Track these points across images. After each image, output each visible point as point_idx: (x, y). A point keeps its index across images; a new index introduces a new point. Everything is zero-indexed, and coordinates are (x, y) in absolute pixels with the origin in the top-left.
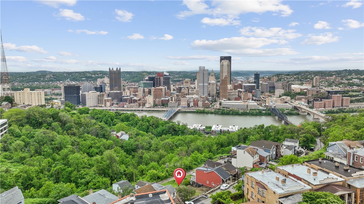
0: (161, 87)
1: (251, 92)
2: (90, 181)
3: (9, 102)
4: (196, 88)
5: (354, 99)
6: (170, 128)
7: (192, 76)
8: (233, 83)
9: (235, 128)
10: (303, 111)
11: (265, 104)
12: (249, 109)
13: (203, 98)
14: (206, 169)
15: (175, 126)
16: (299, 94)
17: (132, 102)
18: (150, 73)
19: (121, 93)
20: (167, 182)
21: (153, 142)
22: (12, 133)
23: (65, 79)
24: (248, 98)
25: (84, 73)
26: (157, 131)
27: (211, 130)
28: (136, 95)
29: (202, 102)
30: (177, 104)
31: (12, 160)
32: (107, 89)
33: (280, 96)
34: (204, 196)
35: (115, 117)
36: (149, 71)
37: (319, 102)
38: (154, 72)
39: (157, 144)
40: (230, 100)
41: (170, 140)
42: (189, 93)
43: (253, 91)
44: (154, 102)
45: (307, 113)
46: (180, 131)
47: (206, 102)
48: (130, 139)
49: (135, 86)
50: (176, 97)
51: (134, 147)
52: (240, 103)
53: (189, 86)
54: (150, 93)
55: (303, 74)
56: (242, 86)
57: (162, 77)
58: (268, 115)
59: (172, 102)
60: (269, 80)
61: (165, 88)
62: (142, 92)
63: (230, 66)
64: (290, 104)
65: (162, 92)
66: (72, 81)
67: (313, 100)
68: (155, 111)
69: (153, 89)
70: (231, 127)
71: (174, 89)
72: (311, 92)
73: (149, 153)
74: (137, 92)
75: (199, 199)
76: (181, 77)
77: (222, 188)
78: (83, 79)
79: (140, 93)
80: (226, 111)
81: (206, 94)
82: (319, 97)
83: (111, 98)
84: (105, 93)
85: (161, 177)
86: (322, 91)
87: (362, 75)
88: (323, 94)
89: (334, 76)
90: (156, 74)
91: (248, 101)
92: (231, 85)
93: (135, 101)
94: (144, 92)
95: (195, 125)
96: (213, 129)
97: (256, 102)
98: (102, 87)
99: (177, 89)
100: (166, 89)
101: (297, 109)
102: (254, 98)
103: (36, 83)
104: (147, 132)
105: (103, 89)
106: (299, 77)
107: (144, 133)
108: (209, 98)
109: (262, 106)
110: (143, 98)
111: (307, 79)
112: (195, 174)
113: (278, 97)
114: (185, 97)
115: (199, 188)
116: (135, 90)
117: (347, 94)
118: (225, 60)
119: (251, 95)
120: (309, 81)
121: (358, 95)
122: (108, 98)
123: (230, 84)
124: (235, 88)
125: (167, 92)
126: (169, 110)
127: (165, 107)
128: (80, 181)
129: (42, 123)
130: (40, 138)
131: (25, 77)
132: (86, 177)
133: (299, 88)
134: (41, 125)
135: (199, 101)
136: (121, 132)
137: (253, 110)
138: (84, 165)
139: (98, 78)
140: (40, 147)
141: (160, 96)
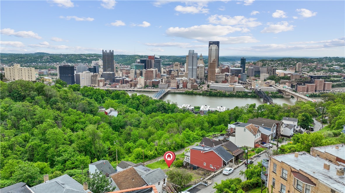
0: (152, 69)
1: (238, 76)
2: (68, 159)
4: (185, 71)
5: (335, 83)
6: (160, 106)
7: (181, 61)
8: (220, 68)
9: (222, 109)
10: (287, 94)
11: (251, 87)
12: (235, 91)
13: (192, 80)
14: (202, 148)
15: (165, 104)
16: (283, 78)
17: (125, 82)
18: (142, 57)
19: (114, 74)
20: (156, 161)
21: (142, 119)
23: (62, 60)
24: (235, 81)
25: (80, 55)
26: (147, 109)
27: (199, 110)
28: (128, 77)
29: (191, 84)
30: (167, 85)
32: (101, 70)
33: (265, 80)
34: (203, 183)
35: (105, 95)
37: (302, 86)
38: (146, 56)
39: (146, 121)
40: (217, 83)
41: (160, 117)
42: (178, 75)
43: (240, 75)
44: (145, 83)
45: (291, 96)
46: (170, 109)
47: (194, 84)
48: (119, 116)
49: (128, 69)
50: (166, 79)
51: (122, 124)
52: (227, 85)
53: (178, 69)
54: (141, 74)
55: (286, 61)
56: (229, 70)
57: (153, 60)
58: (253, 98)
59: (163, 83)
60: (254, 65)
61: (156, 70)
62: (133, 74)
63: (218, 51)
64: (275, 87)
65: (153, 74)
66: (68, 62)
67: (297, 84)
68: (146, 91)
69: (144, 71)
70: (218, 107)
71: (164, 72)
72: (294, 77)
73: (137, 129)
74: (129, 73)
75: (197, 187)
76: (171, 61)
77: (224, 172)
78: (78, 61)
80: (213, 93)
81: (195, 77)
82: (302, 81)
83: (104, 79)
84: (98, 74)
85: (149, 156)
86: (305, 76)
87: (342, 63)
88: (306, 78)
89: (315, 63)
90: (147, 57)
91: (235, 83)
92: (218, 69)
93: (127, 82)
94: (136, 73)
95: (184, 105)
96: (201, 109)
97: (242, 85)
98: (95, 68)
99: (167, 72)
100: (157, 71)
101: (281, 92)
102: (240, 81)
103: (33, 63)
104: (137, 110)
105: (97, 70)
106: (282, 63)
107: (133, 110)
108: (197, 80)
109: (248, 89)
110: (135, 79)
111: (290, 65)
112: (189, 154)
113: (263, 81)
114: (175, 79)
115: (194, 171)
116: (128, 71)
117: (328, 79)
118: (214, 45)
119: (237, 79)
120: (292, 66)
121: (340, 80)
122: (101, 79)
124: (223, 71)
125: (157, 74)
126: (159, 91)
127: (155, 88)
128: (57, 159)
129: (25, 96)
130: (17, 111)
131: (23, 58)
132: (63, 155)
133: (282, 73)
134: (23, 98)
135: (188, 83)
136: (111, 109)
137: (239, 92)
138: (64, 141)
139: (93, 60)
140: (18, 121)
141: (151, 78)
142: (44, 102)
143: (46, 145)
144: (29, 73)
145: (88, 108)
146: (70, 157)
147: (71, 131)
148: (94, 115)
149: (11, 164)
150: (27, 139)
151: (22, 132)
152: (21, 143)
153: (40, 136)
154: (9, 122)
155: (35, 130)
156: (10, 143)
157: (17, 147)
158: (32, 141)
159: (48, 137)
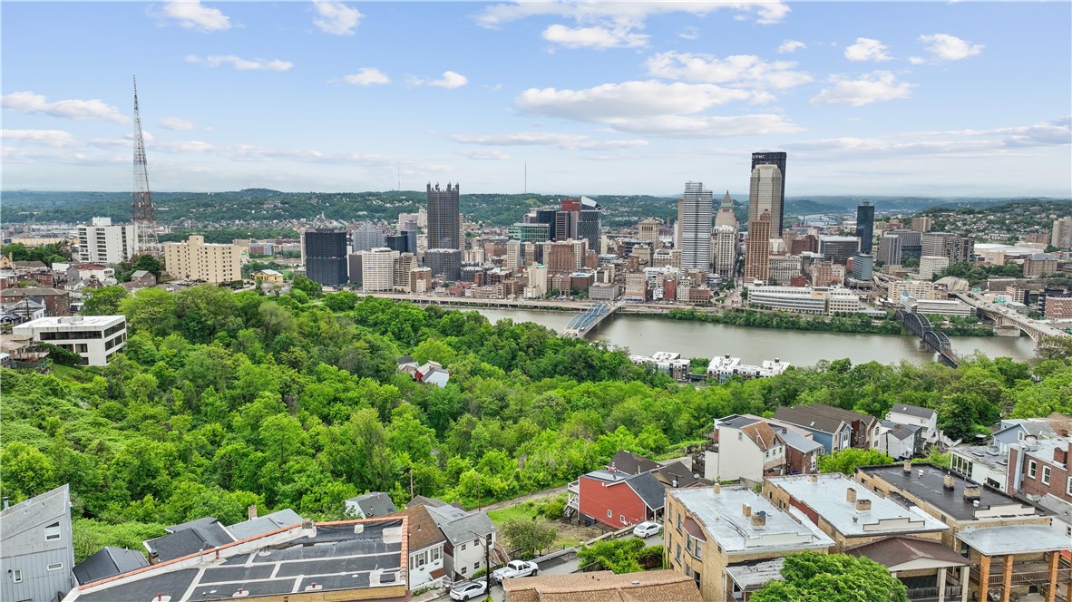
0: (570, 241)
1: (844, 263)
2: (307, 489)
3: (150, 271)
4: (676, 245)
6: (576, 358)
7: (662, 211)
8: (791, 234)
9: (779, 367)
10: (1007, 323)
11: (886, 299)
12: (831, 312)
13: (693, 275)
14: (611, 477)
15: (592, 352)
16: (999, 271)
17: (489, 281)
18: (545, 200)
19: (458, 256)
21: (512, 395)
22: (136, 352)
23: (314, 212)
24: (835, 278)
25: (365, 197)
26: (539, 365)
27: (705, 372)
28: (499, 263)
29: (688, 288)
30: (615, 290)
31: (124, 423)
32: (422, 242)
33: (935, 278)
35: (424, 322)
36: (543, 194)
37: (1063, 299)
38: (559, 196)
40: (775, 284)
41: (559, 390)
42: (652, 259)
43: (851, 258)
44: (550, 282)
45: (1019, 332)
46: (605, 367)
47: (700, 288)
48: (451, 385)
49: (502, 237)
50: (613, 271)
51: (456, 406)
52: (805, 293)
53: (654, 240)
54: (538, 256)
55: (1018, 211)
56: (817, 241)
57: (577, 213)
58: (892, 334)
59: (602, 285)
60: (904, 227)
61: (584, 244)
62: (516, 254)
63: (780, 181)
64: (966, 300)
65: (574, 254)
66: (331, 218)
67: (1043, 291)
68: (551, 308)
69: (548, 245)
70: (766, 364)
71: (609, 248)
72: (1038, 268)
74: (505, 253)
76: (635, 214)
78: (361, 213)
79: (512, 259)
80: (758, 316)
81: (703, 266)
82: (1064, 284)
83: (429, 269)
84: (413, 254)
90: (560, 202)
91: (832, 287)
92: (781, 240)
93: (496, 279)
94: (523, 253)
95: (658, 353)
96: (711, 367)
97: (858, 291)
98: (407, 238)
99: (620, 247)
100: (587, 247)
101: (987, 319)
102: (852, 280)
103: (237, 222)
104: (508, 368)
105: (410, 242)
106: (1005, 219)
108: (711, 275)
109: (874, 305)
110: (520, 271)
111: (1033, 225)
112: (577, 489)
113: (930, 280)
114: (641, 272)
116: (500, 247)
118: (767, 165)
119: (843, 272)
120: (1037, 231)
122: (421, 269)
123: (781, 234)
124: (796, 247)
125: (587, 255)
126: (589, 308)
127: (578, 300)
128: (282, 487)
129: (215, 328)
130: (197, 368)
131: (210, 206)
132: (296, 479)
133: (999, 253)
134: (211, 334)
135: (679, 284)
136: (432, 363)
137: (845, 316)
138: (299, 445)
139: (401, 212)
140: (198, 393)
141: (569, 266)
142: (257, 345)
143: (259, 454)
144: (225, 260)
145: (369, 361)
146: (312, 486)
147: (320, 421)
148: (383, 381)
149: (185, 491)
150: (217, 439)
151: (206, 421)
152: (203, 447)
153: (247, 432)
154: (176, 394)
155: (236, 419)
156: (182, 447)
157: (196, 457)
158: (228, 444)
159: (263, 434)
